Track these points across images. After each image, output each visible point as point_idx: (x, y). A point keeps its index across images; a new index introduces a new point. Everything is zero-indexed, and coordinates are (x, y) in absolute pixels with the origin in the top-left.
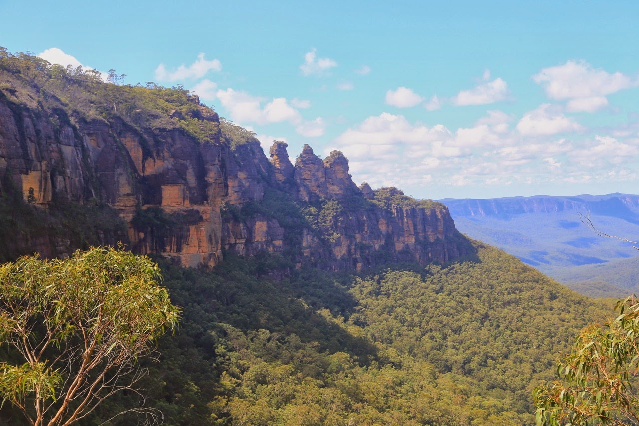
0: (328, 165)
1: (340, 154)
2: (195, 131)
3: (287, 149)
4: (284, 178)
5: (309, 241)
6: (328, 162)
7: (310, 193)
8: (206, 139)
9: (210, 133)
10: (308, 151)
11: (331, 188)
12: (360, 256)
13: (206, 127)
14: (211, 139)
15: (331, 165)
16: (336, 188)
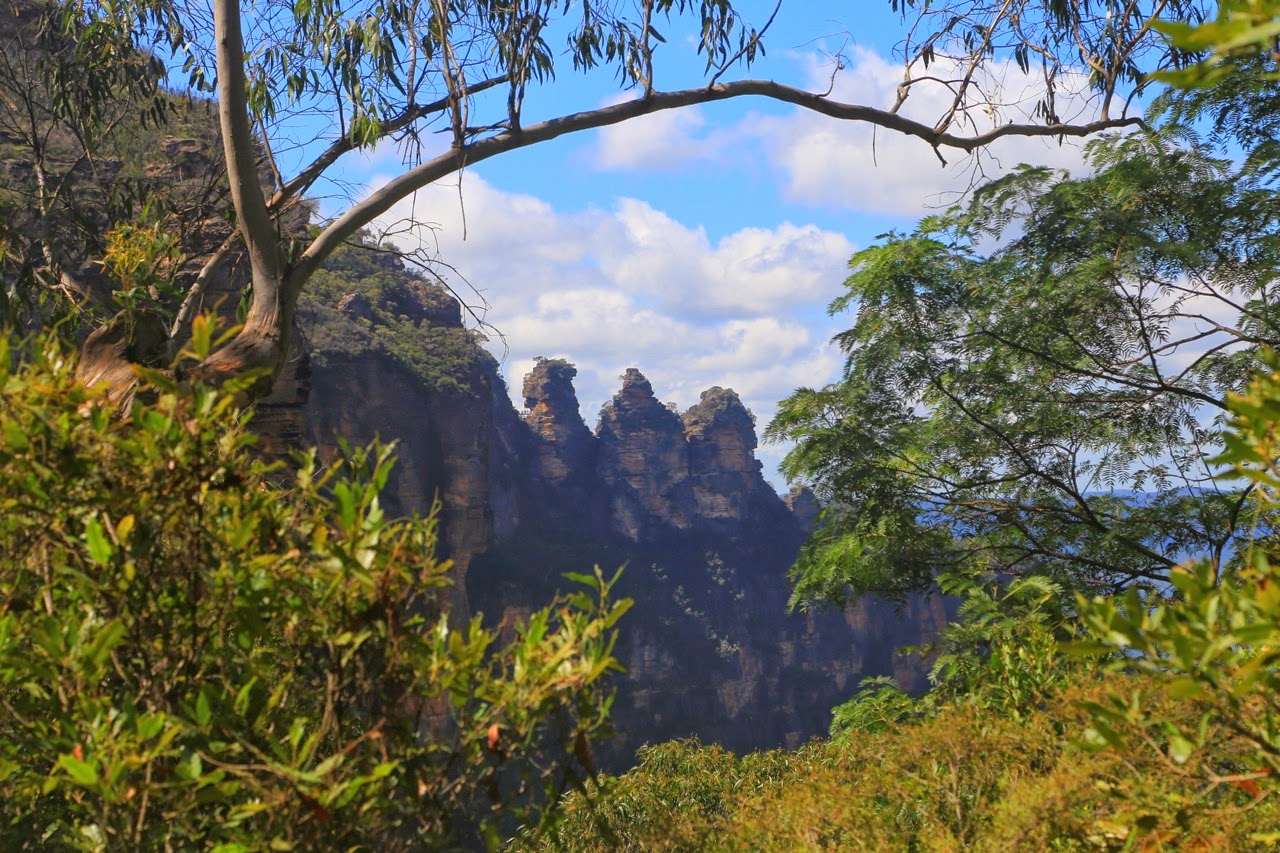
0: (696, 430)
1: (731, 398)
2: (413, 358)
3: (575, 382)
4: (564, 472)
5: (647, 664)
6: (696, 423)
7: (645, 518)
8: (446, 379)
9: (456, 361)
10: (637, 388)
11: (706, 499)
12: (792, 711)
13: (442, 344)
14: (460, 381)
15: (707, 431)
16: (720, 499)
